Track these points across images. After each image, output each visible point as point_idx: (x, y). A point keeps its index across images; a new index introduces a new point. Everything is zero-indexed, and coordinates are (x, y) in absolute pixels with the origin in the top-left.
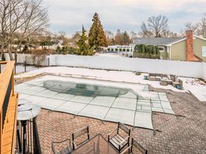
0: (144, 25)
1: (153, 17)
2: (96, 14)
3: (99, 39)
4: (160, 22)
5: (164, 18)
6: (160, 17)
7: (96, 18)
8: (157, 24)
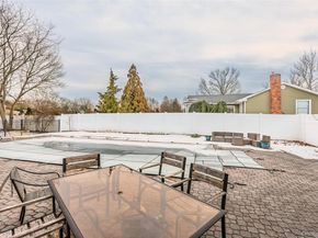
0: (204, 83)
1: (218, 72)
2: (133, 67)
3: (136, 103)
4: (227, 78)
5: (233, 71)
6: (228, 70)
7: (133, 72)
8: (223, 81)
